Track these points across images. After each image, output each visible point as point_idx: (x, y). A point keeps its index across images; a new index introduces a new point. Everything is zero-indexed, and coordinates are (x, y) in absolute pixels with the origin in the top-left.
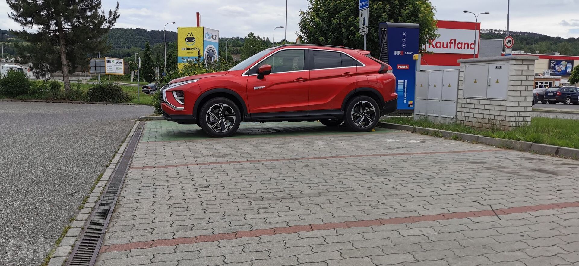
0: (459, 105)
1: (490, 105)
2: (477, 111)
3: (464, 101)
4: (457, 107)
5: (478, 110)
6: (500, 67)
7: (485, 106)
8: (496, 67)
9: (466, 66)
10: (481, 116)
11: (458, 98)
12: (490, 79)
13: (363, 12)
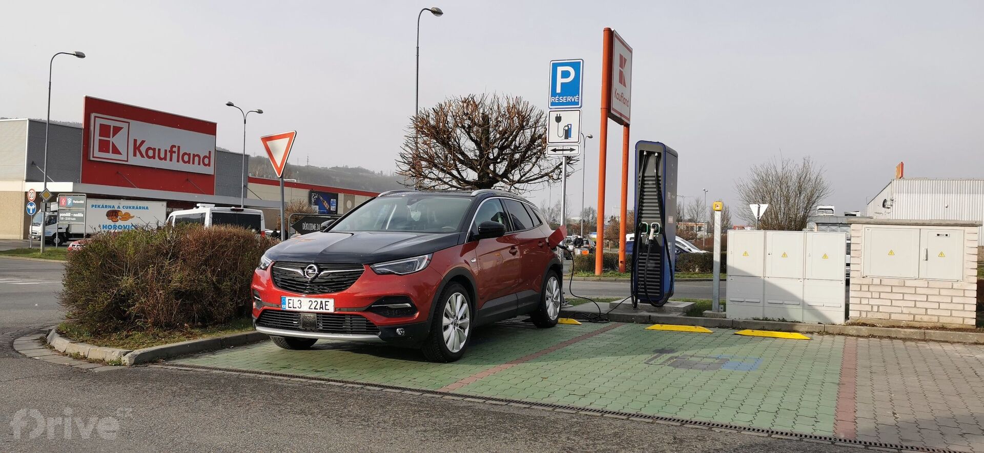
0: (852, 287)
1: (928, 287)
2: (898, 296)
3: (868, 281)
5: (902, 295)
6: (946, 234)
7: (918, 288)
8: (939, 234)
9: (868, 228)
11: (849, 277)
13: (562, 114)
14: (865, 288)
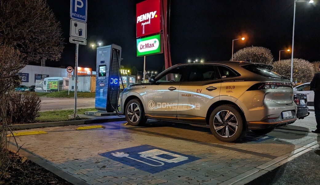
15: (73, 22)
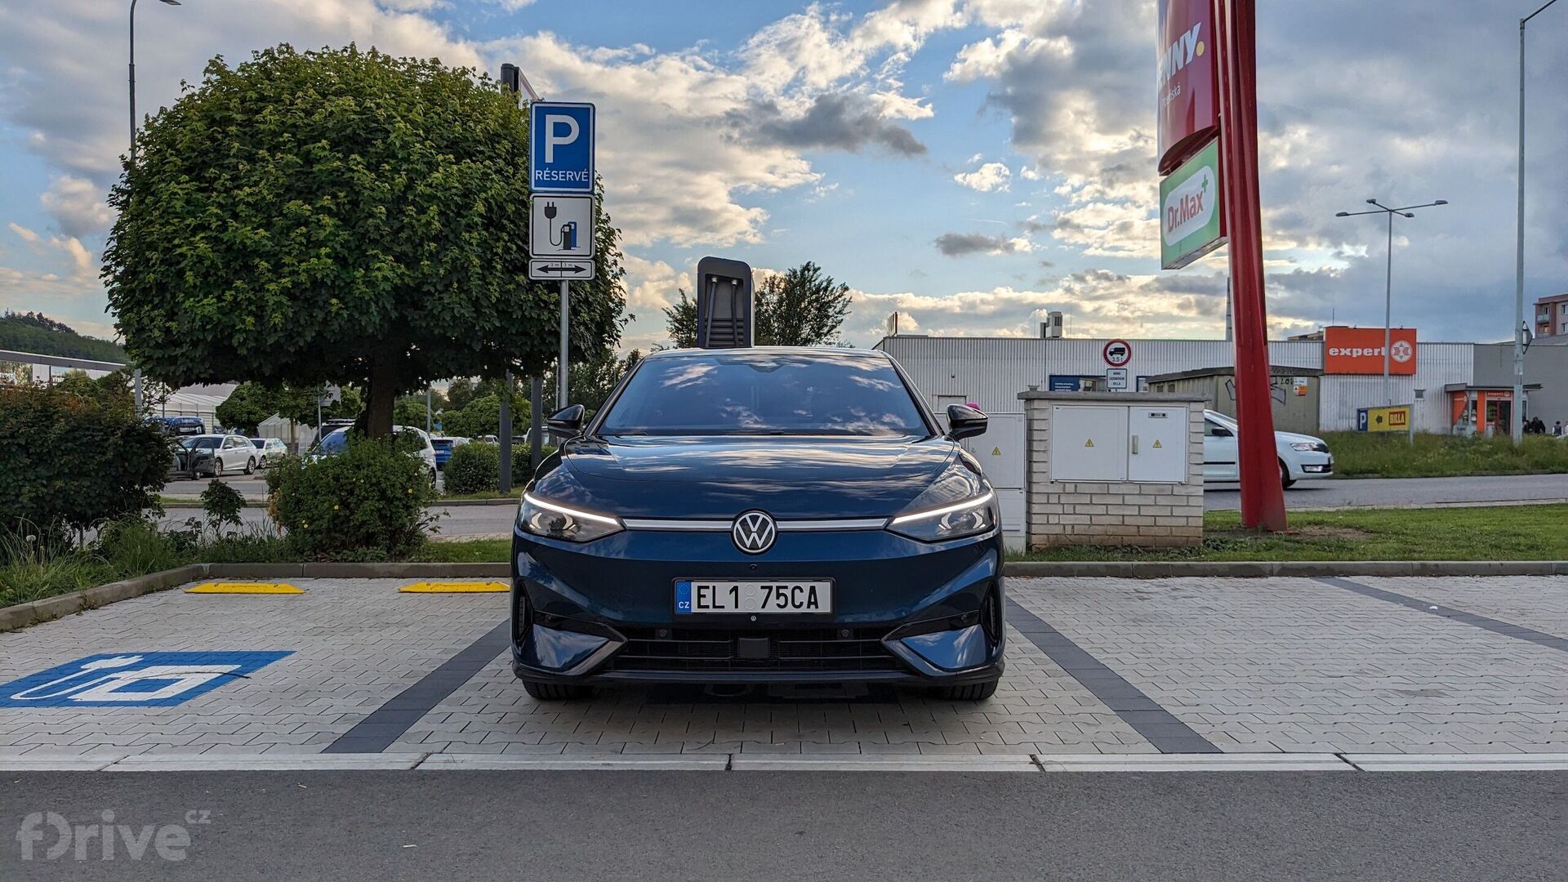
0: (1035, 498)
1: (1140, 494)
2: (1101, 510)
3: (1057, 488)
4: (1029, 503)
5: (1105, 507)
6: (1164, 415)
7: (1126, 497)
8: (1153, 415)
9: (1055, 407)
10: (1117, 521)
11: (1030, 482)
12: (1134, 438)
13: (559, 203)
14: (1053, 499)
15: (539, 205)
